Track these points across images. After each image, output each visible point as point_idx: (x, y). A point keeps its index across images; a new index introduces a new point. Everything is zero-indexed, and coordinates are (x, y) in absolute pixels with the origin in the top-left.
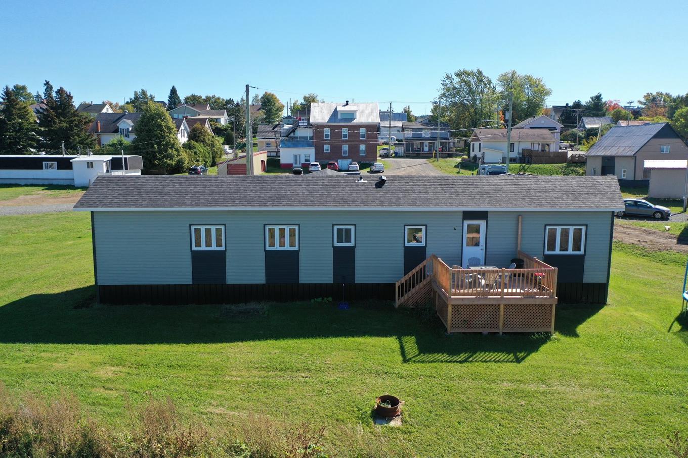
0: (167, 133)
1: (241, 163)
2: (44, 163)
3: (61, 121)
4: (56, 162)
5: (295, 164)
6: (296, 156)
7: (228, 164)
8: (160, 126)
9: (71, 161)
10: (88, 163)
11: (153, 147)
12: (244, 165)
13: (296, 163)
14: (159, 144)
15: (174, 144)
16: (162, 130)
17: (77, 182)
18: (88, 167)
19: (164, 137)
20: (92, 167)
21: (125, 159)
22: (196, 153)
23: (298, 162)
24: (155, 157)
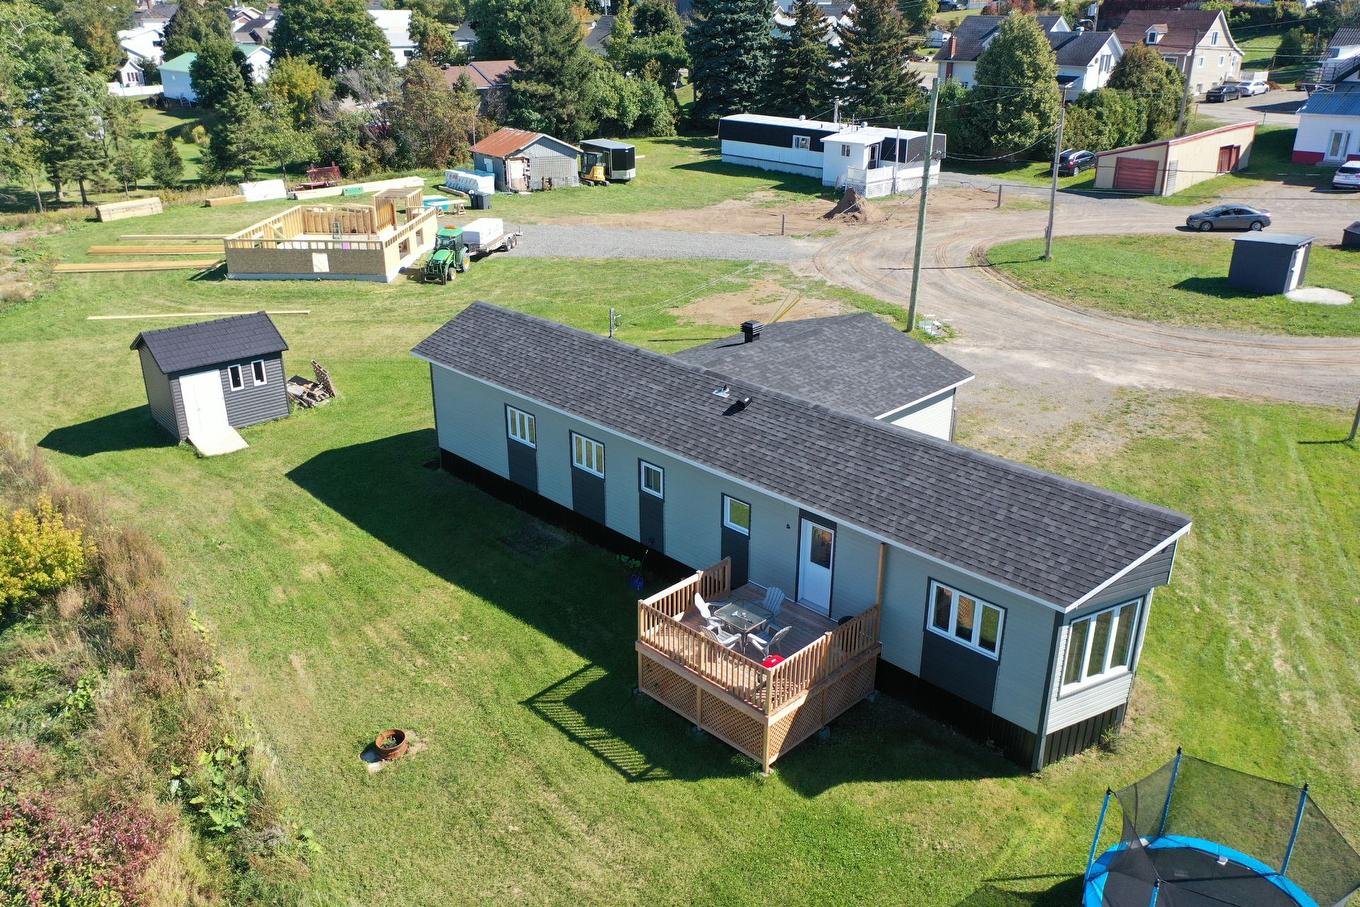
0: (1029, 78)
1: (1145, 159)
2: (795, 136)
3: (862, 50)
4: (809, 138)
5: (1332, 154)
6: (1338, 137)
7: (1118, 158)
8: (1018, 67)
9: (822, 140)
10: (844, 146)
11: (995, 107)
12: (1155, 164)
13: (1334, 152)
14: (1007, 103)
15: (1039, 101)
16: (1022, 74)
17: (828, 178)
18: (843, 154)
19: (1018, 88)
20: (848, 155)
21: (903, 142)
22: (1099, 116)
23: (1340, 152)
24: (994, 129)
